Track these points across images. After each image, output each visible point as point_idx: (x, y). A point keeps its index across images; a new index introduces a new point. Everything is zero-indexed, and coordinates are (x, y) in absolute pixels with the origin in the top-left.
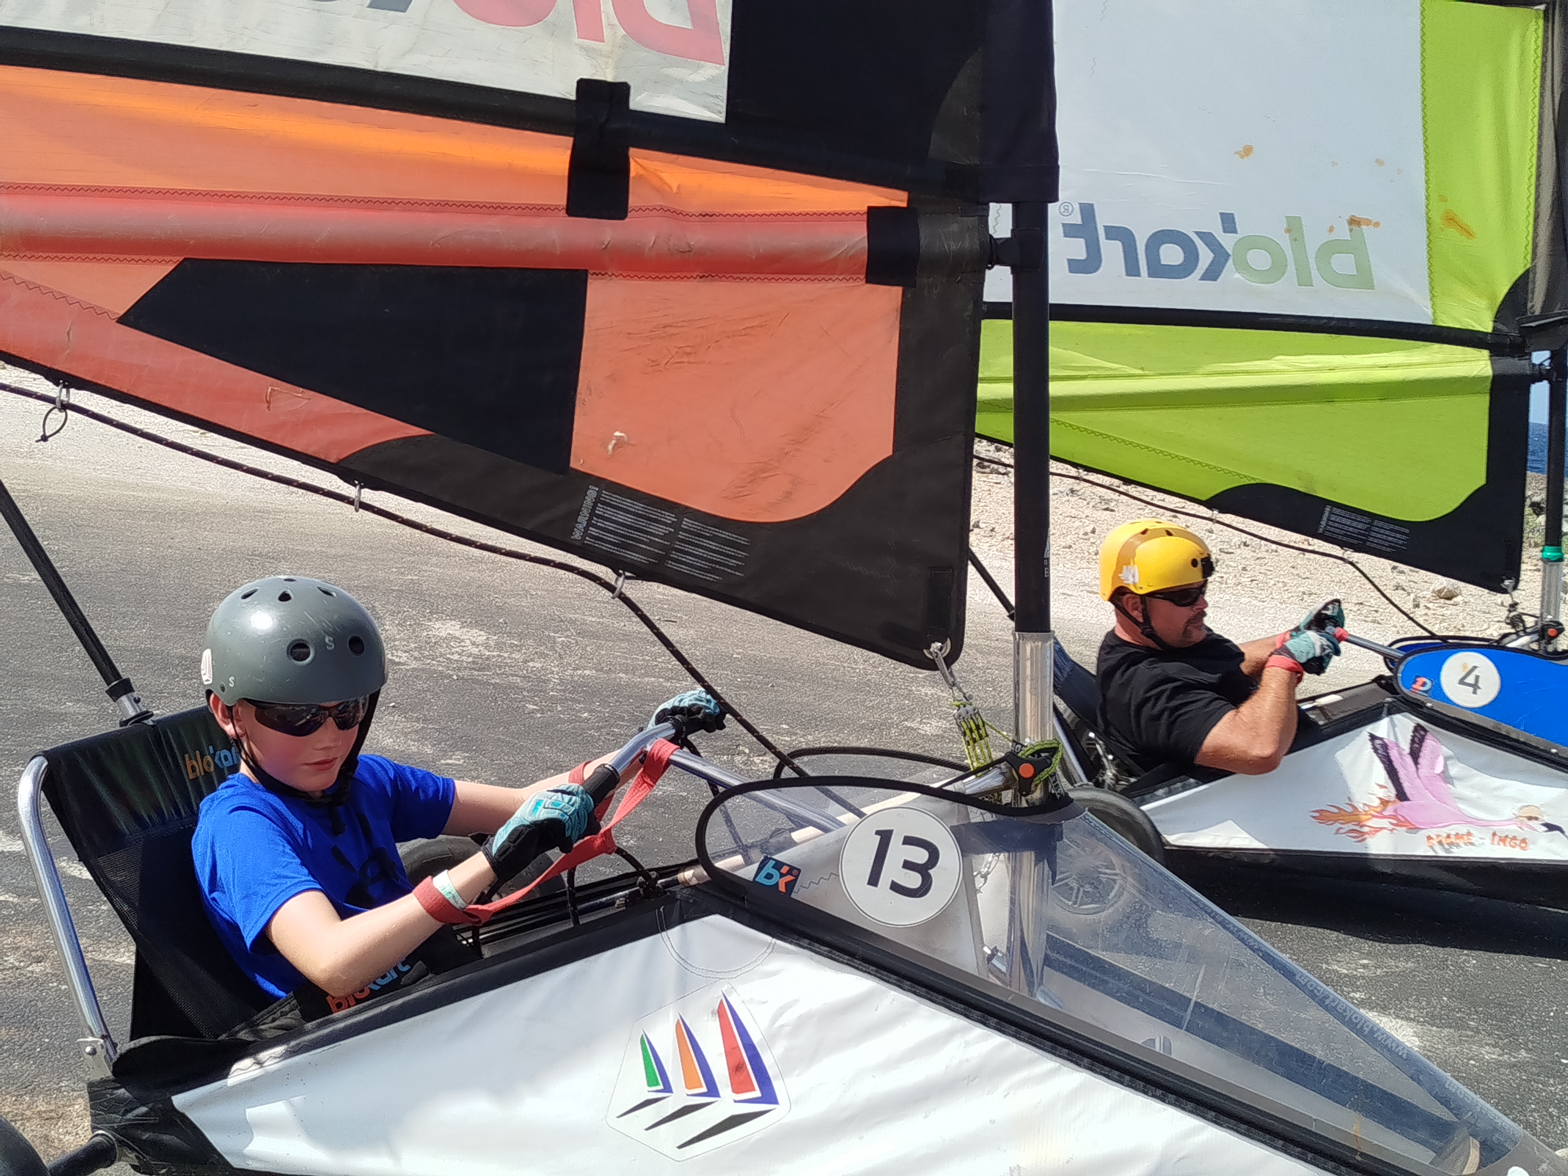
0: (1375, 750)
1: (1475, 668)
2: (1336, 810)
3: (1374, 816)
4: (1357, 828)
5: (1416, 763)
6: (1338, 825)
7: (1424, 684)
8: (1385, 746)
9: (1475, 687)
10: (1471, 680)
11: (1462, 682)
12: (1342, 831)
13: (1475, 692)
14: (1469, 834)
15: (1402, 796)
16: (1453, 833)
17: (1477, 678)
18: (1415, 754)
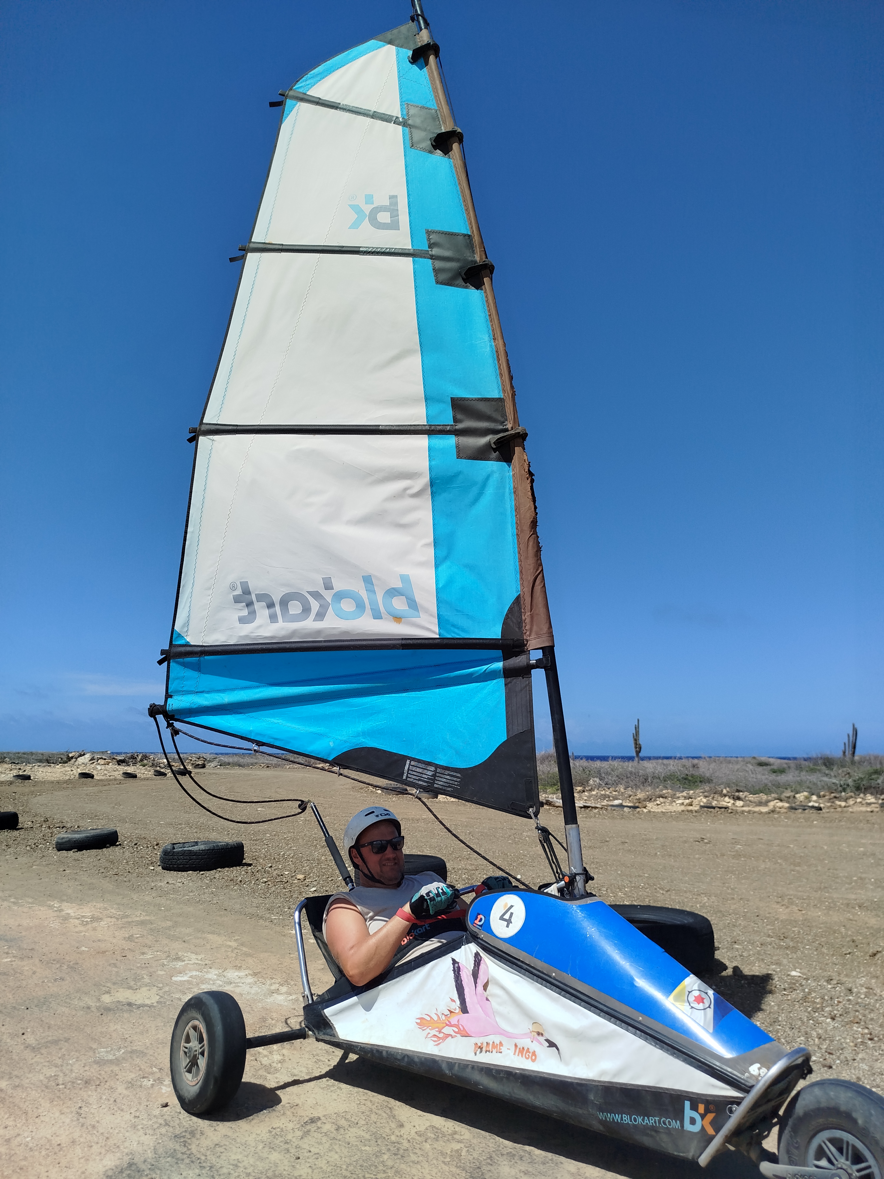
0: (454, 970)
1: (512, 906)
2: (428, 1018)
3: (447, 1025)
4: (437, 1034)
5: (476, 983)
6: (428, 1031)
7: (481, 920)
8: (459, 968)
9: (509, 922)
10: (507, 917)
11: (502, 918)
12: (430, 1036)
13: (507, 926)
14: (501, 1044)
15: (464, 1009)
16: (491, 1043)
17: (512, 914)
18: (475, 975)
